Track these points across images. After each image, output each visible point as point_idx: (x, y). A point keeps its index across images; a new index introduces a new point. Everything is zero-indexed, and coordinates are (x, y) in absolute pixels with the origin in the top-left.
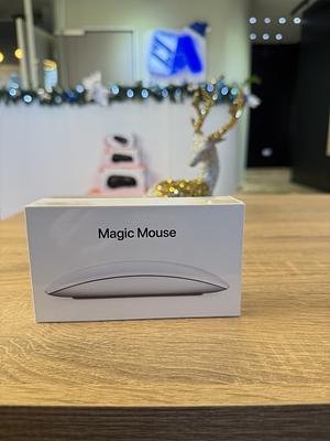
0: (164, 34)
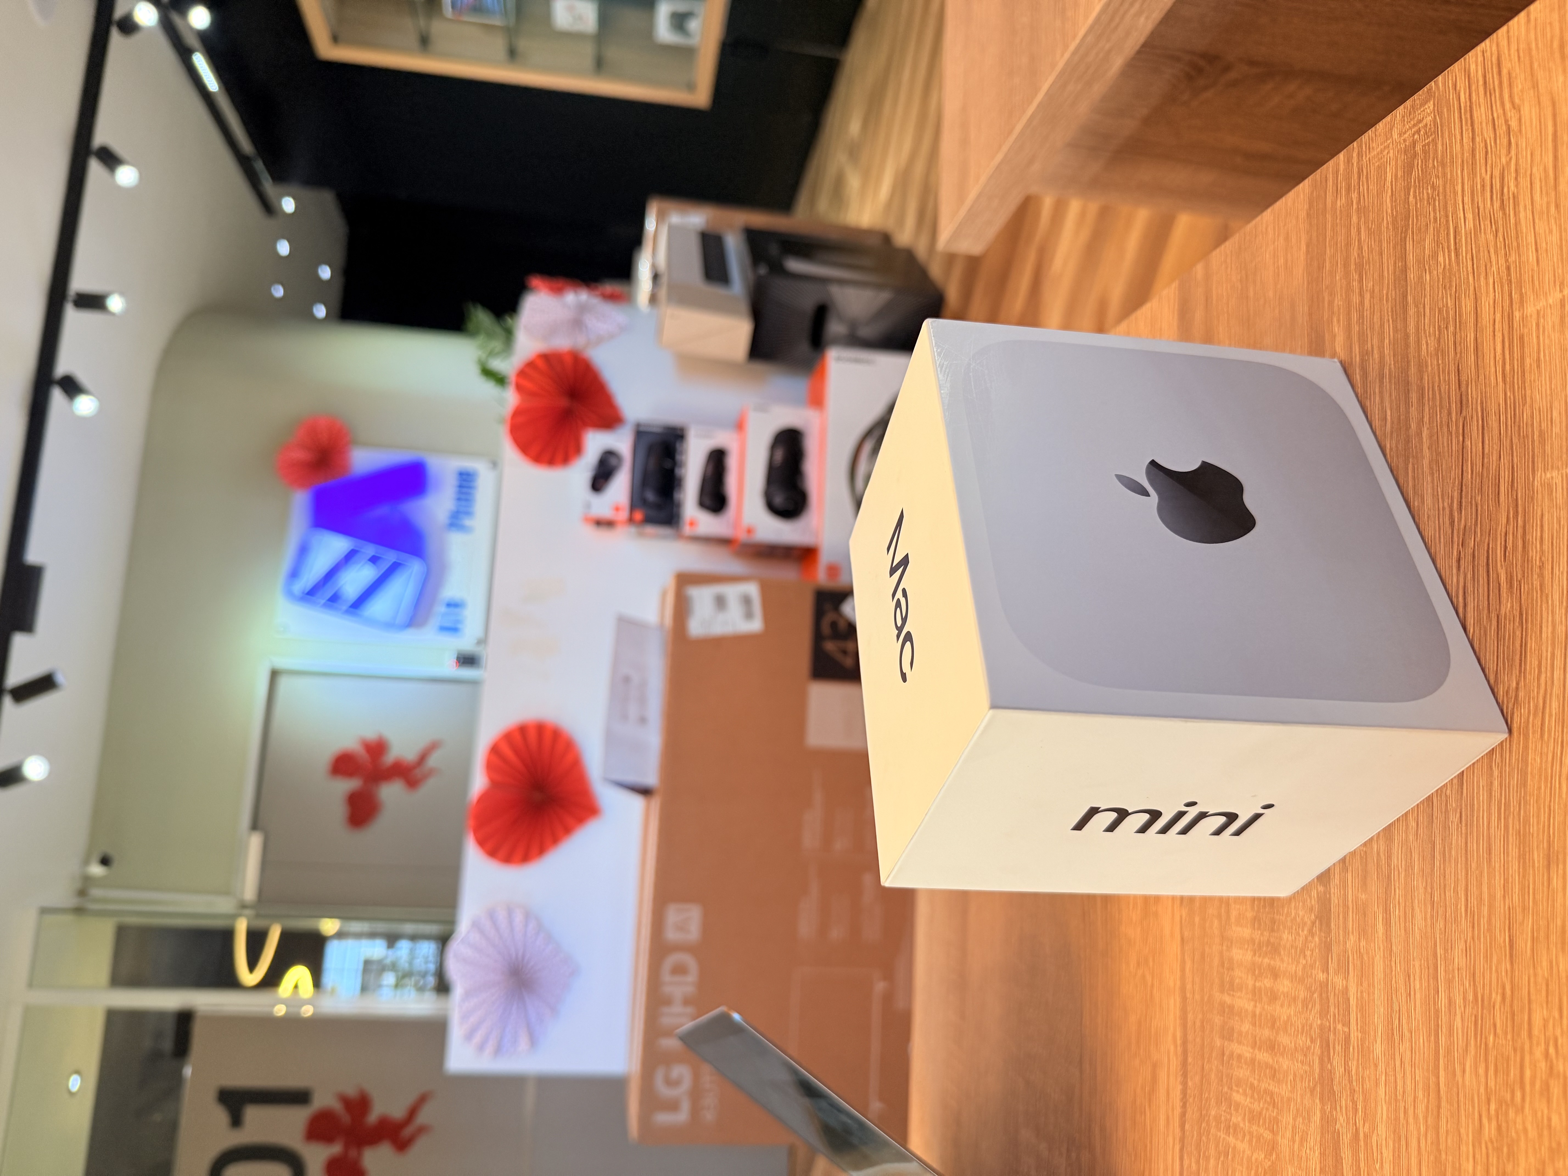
0: (294, 574)
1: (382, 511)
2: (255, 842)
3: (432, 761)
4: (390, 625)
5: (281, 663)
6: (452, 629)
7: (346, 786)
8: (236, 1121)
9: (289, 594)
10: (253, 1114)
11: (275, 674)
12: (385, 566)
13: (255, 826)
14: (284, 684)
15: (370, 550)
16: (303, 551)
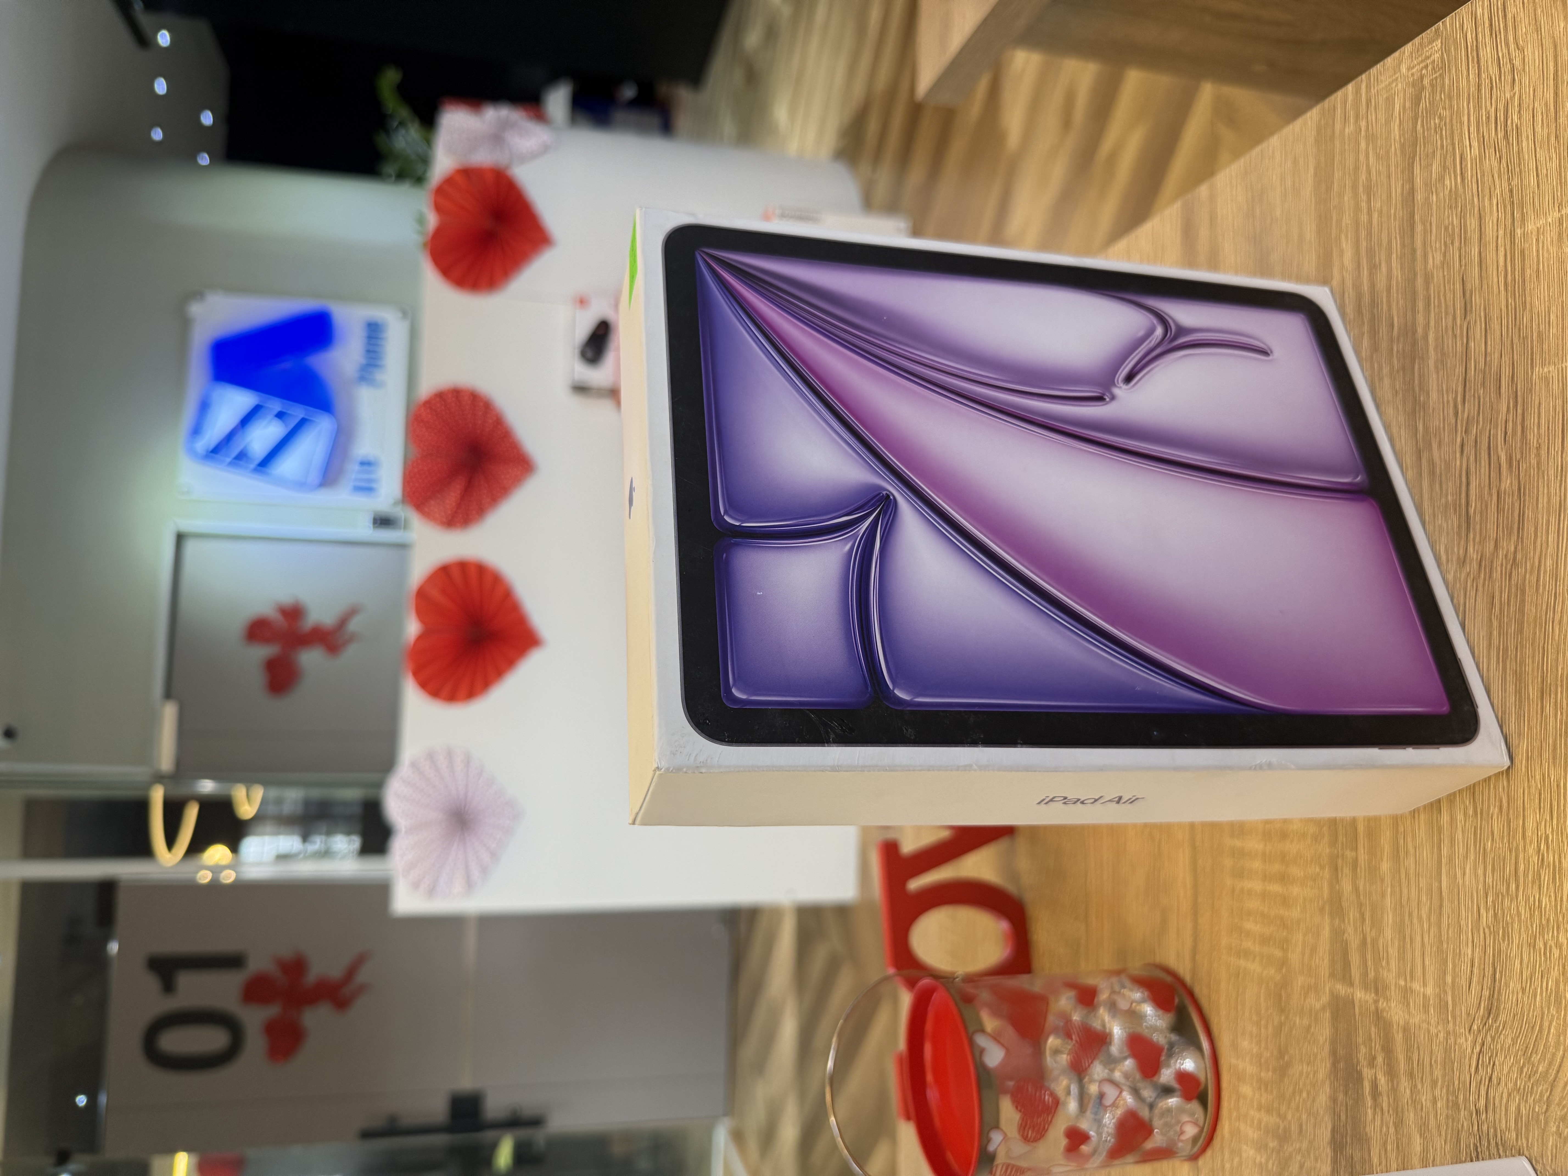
0: (196, 431)
1: (287, 364)
2: (169, 713)
3: (354, 625)
4: (301, 485)
5: (186, 525)
6: (366, 488)
7: (262, 652)
8: (168, 987)
9: (192, 452)
10: (185, 980)
11: (180, 538)
12: (293, 423)
13: (168, 694)
14: (191, 548)
15: (276, 405)
16: (204, 407)
